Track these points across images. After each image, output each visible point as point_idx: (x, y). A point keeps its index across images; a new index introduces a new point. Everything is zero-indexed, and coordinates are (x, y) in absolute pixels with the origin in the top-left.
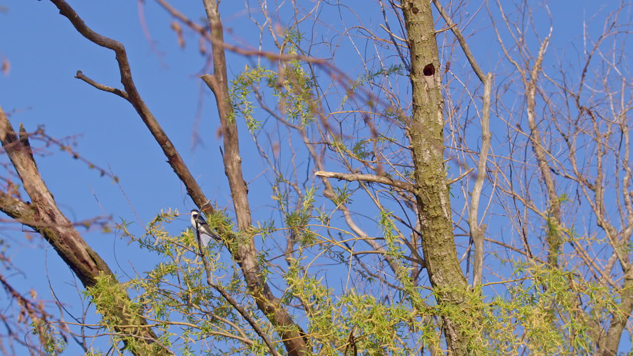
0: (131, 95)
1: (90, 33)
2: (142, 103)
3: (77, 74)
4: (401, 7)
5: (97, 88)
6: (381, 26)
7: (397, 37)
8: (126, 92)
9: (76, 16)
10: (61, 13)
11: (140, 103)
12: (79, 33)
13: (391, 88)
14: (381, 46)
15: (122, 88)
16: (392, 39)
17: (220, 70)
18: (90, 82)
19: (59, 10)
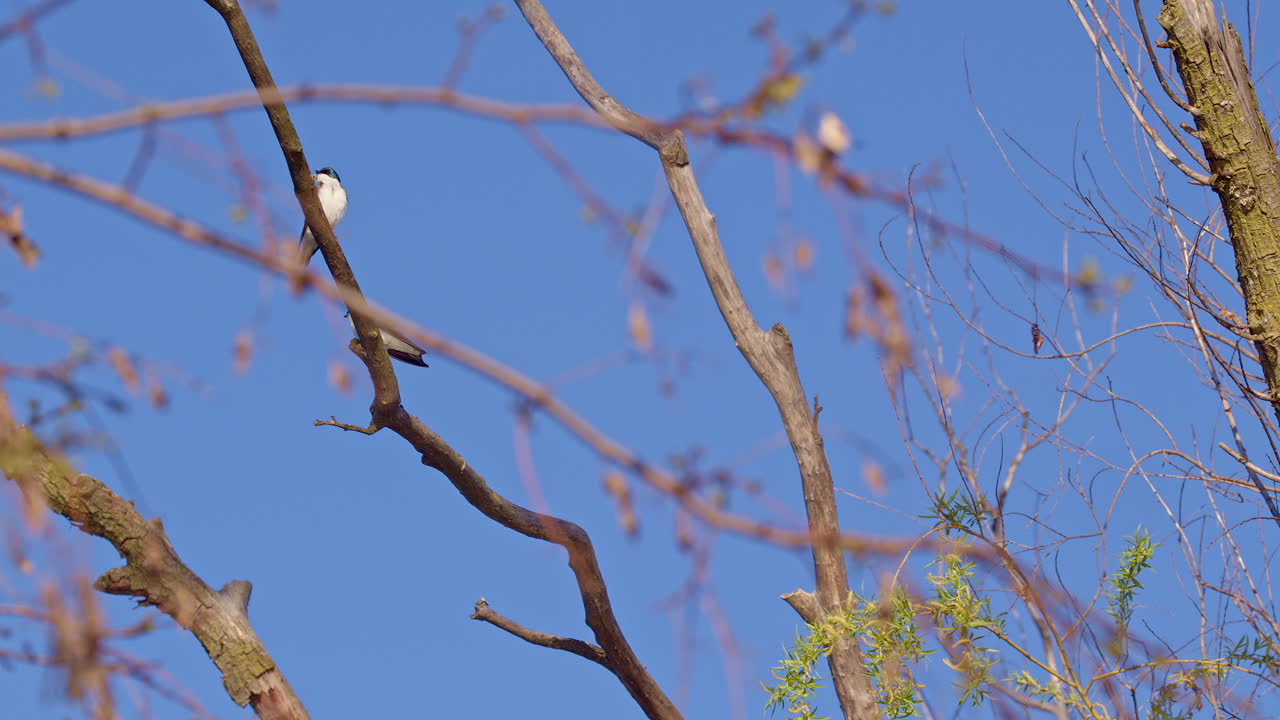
0: (612, 652)
1: (501, 507)
2: (640, 670)
3: (477, 609)
4: (1269, 397)
5: (528, 640)
6: (1221, 447)
7: (1265, 473)
8: (599, 646)
9: (463, 467)
10: (426, 460)
11: (635, 672)
12: (474, 507)
13: (1255, 592)
14: (1225, 495)
15: (589, 637)
16: (1253, 475)
17: (831, 578)
18: (508, 626)
19: (422, 455)
